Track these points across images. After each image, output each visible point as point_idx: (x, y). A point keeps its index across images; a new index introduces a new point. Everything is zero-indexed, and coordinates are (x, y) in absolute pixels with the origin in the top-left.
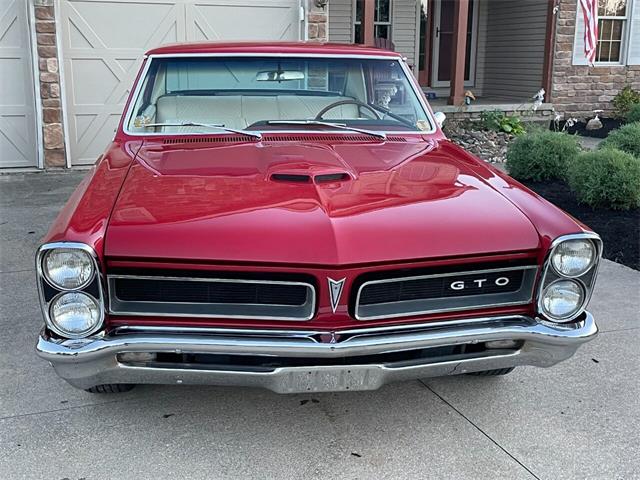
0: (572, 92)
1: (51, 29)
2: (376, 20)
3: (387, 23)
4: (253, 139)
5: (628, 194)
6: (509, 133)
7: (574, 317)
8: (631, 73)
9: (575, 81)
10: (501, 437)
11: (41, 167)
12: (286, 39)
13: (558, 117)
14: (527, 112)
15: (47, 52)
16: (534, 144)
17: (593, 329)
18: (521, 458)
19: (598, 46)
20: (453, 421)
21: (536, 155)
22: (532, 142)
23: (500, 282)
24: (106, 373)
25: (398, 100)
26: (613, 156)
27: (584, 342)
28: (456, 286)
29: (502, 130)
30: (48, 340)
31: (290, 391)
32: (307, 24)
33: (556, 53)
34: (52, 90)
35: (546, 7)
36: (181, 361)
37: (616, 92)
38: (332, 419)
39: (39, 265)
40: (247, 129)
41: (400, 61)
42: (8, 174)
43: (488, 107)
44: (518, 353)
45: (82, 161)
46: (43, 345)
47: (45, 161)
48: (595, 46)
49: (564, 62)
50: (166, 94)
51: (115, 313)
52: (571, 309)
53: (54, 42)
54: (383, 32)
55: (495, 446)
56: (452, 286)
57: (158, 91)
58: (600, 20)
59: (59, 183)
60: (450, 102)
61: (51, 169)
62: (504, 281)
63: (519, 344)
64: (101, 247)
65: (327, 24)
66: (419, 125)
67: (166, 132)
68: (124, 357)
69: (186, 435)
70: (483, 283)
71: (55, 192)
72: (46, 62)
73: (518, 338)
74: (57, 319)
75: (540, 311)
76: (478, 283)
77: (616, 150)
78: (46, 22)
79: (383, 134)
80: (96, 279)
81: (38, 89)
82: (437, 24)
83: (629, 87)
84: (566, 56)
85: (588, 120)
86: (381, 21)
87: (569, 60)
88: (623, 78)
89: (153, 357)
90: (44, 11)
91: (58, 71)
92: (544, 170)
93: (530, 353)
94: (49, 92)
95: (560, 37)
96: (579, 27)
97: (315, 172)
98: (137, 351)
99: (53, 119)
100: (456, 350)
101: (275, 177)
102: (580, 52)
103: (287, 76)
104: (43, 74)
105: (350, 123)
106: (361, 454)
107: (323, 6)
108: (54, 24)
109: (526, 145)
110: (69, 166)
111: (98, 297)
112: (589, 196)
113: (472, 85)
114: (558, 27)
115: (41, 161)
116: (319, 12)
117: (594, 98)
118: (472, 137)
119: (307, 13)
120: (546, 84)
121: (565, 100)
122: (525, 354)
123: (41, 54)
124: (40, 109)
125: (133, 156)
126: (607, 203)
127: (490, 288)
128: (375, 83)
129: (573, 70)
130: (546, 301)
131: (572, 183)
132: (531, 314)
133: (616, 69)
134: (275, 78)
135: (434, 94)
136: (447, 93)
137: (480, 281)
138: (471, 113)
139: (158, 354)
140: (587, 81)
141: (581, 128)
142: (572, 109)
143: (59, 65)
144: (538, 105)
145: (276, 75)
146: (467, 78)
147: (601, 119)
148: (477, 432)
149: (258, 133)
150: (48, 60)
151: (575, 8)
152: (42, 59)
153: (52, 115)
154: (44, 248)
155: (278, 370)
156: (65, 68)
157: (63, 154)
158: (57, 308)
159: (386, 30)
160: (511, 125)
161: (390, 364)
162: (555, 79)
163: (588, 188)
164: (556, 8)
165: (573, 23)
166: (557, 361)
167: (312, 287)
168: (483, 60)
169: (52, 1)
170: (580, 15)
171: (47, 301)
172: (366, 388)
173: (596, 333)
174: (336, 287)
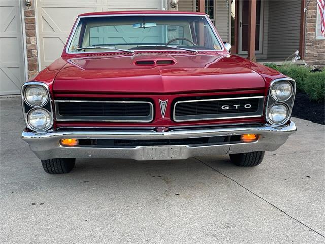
0: (316, 54)
1: (33, 22)
4: (129, 54)
7: (285, 123)
9: (317, 48)
15: (31, 33)
17: (294, 128)
18: (260, 195)
23: (247, 106)
24: (55, 150)
28: (224, 107)
30: (27, 132)
31: (143, 159)
33: (307, 33)
34: (33, 53)
35: (300, 8)
41: (206, 17)
42: (10, 97)
44: (257, 142)
46: (24, 134)
49: (311, 38)
51: (58, 120)
53: (34, 29)
55: (248, 191)
56: (222, 108)
62: (249, 106)
63: (257, 137)
64: (51, 87)
66: (215, 47)
68: (63, 142)
70: (238, 106)
73: (257, 133)
74: (31, 122)
75: (268, 120)
76: (235, 107)
78: (30, 18)
79: (196, 51)
80: (49, 102)
81: (26, 53)
82: (241, 20)
84: (312, 34)
87: (314, 37)
89: (77, 142)
90: (29, 12)
91: (36, 44)
93: (262, 142)
94: (32, 54)
95: (308, 24)
96: (318, 19)
97: (157, 60)
99: (34, 68)
101: (137, 63)
104: (29, 45)
106: (180, 194)
107: (175, 7)
108: (34, 19)
111: (50, 111)
112: (315, 95)
113: (261, 53)
114: (307, 19)
120: (301, 49)
121: (313, 58)
122: (260, 142)
123: (28, 35)
124: (27, 63)
129: (316, 42)
130: (270, 115)
131: (306, 89)
134: (142, 27)
137: (237, 106)
139: (79, 140)
142: (316, 64)
143: (37, 40)
145: (143, 25)
150: (31, 38)
151: (316, 9)
152: (28, 37)
153: (33, 66)
155: (138, 148)
156: (40, 41)
158: (31, 117)
161: (192, 145)
162: (306, 47)
163: (315, 91)
164: (305, 9)
165: (315, 17)
166: (278, 146)
167: (152, 104)
168: (267, 39)
169: (33, 7)
170: (319, 12)
171: (26, 113)
172: (180, 158)
173: (296, 130)
174: (163, 104)
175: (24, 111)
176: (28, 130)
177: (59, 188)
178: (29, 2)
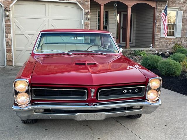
0: (160, 45)
1: (9, 26)
2: (104, 24)
3: (107, 25)
4: (69, 55)
5: (175, 72)
6: (142, 56)
8: (177, 40)
9: (161, 42)
10: (137, 134)
11: (5, 66)
12: (78, 28)
13: (156, 52)
14: (148, 51)
15: (8, 32)
16: (149, 59)
17: (161, 103)
19: (168, 32)
20: (124, 130)
21: (149, 61)
22: (148, 58)
24: (31, 115)
25: (110, 47)
26: (170, 61)
27: (159, 106)
28: (124, 91)
29: (141, 56)
30: (15, 106)
31: (81, 120)
32: (84, 25)
33: (156, 34)
34: (9, 43)
35: (152, 21)
36: (51, 112)
37: (173, 45)
38: (92, 130)
39: (14, 86)
40: (68, 52)
41: (110, 35)
43: (136, 49)
44: (141, 110)
45: (17, 64)
46: (14, 107)
47: (7, 64)
48: (166, 32)
49: (158, 36)
50: (44, 44)
51: (33, 99)
52: (155, 98)
53: (10, 29)
54: (106, 28)
55: (136, 136)
56: (123, 92)
57: (42, 43)
58: (168, 25)
59: (11, 70)
60: (125, 47)
61: (8, 66)
62: (137, 90)
63: (141, 107)
64: (30, 81)
65: (90, 25)
66: (115, 51)
67: (45, 53)
68: (36, 111)
69: (51, 134)
71: (10, 73)
72: (8, 35)
73: (141, 105)
74: (18, 100)
75: (147, 98)
77: (171, 60)
78: (8, 24)
79: (105, 54)
80: (29, 89)
81: (5, 43)
82: (122, 25)
83: (177, 44)
84: (159, 35)
85: (165, 53)
86: (105, 24)
88: (175, 41)
89: (43, 111)
90: (7, 21)
91: (11, 38)
92: (152, 66)
93: (144, 110)
95: (157, 29)
96: (162, 27)
97: (87, 63)
98: (39, 109)
99: (9, 52)
100: (125, 109)
101: (76, 64)
102: (163, 34)
103: (79, 38)
104: (7, 39)
105: (96, 51)
106: (99, 138)
107: (88, 20)
108: (10, 24)
109: (147, 59)
110: (14, 65)
111: (29, 94)
112: (164, 73)
113: (132, 43)
114: (156, 26)
115: (5, 64)
116: (87, 21)
117: (167, 47)
118: (132, 57)
119: (84, 22)
120: (153, 43)
121: (159, 47)
122: (143, 110)
123: (6, 33)
124: (5, 49)
125: (36, 60)
126: (169, 75)
127: (133, 92)
128: (104, 42)
129: (161, 39)
130: (148, 95)
131: (159, 69)
132: (144, 99)
133: (173, 38)
135: (121, 46)
136: (125, 45)
137: (131, 90)
138: (132, 51)
139: (45, 110)
140: (165, 42)
141: (163, 55)
142: (161, 50)
143: (11, 36)
144: (151, 48)
145: (76, 38)
146: (130, 41)
147: (169, 53)
148: (131, 132)
149: (71, 53)
151: (161, 21)
152: (6, 34)
153: (9, 50)
154: (15, 81)
155: (78, 114)
156: (13, 37)
157: (12, 62)
158: (18, 97)
159: (107, 27)
160: (143, 54)
161: (107, 112)
162: (156, 41)
163: (163, 71)
164: (155, 21)
165: (160, 25)
166: (152, 112)
167: (86, 91)
168: (135, 36)
169: (10, 18)
170: (162, 23)
171: (15, 95)
172: (101, 119)
173: (161, 104)
174: (93, 91)
175: (14, 94)
176: (16, 105)
177: (32, 134)
178: (7, 15)
